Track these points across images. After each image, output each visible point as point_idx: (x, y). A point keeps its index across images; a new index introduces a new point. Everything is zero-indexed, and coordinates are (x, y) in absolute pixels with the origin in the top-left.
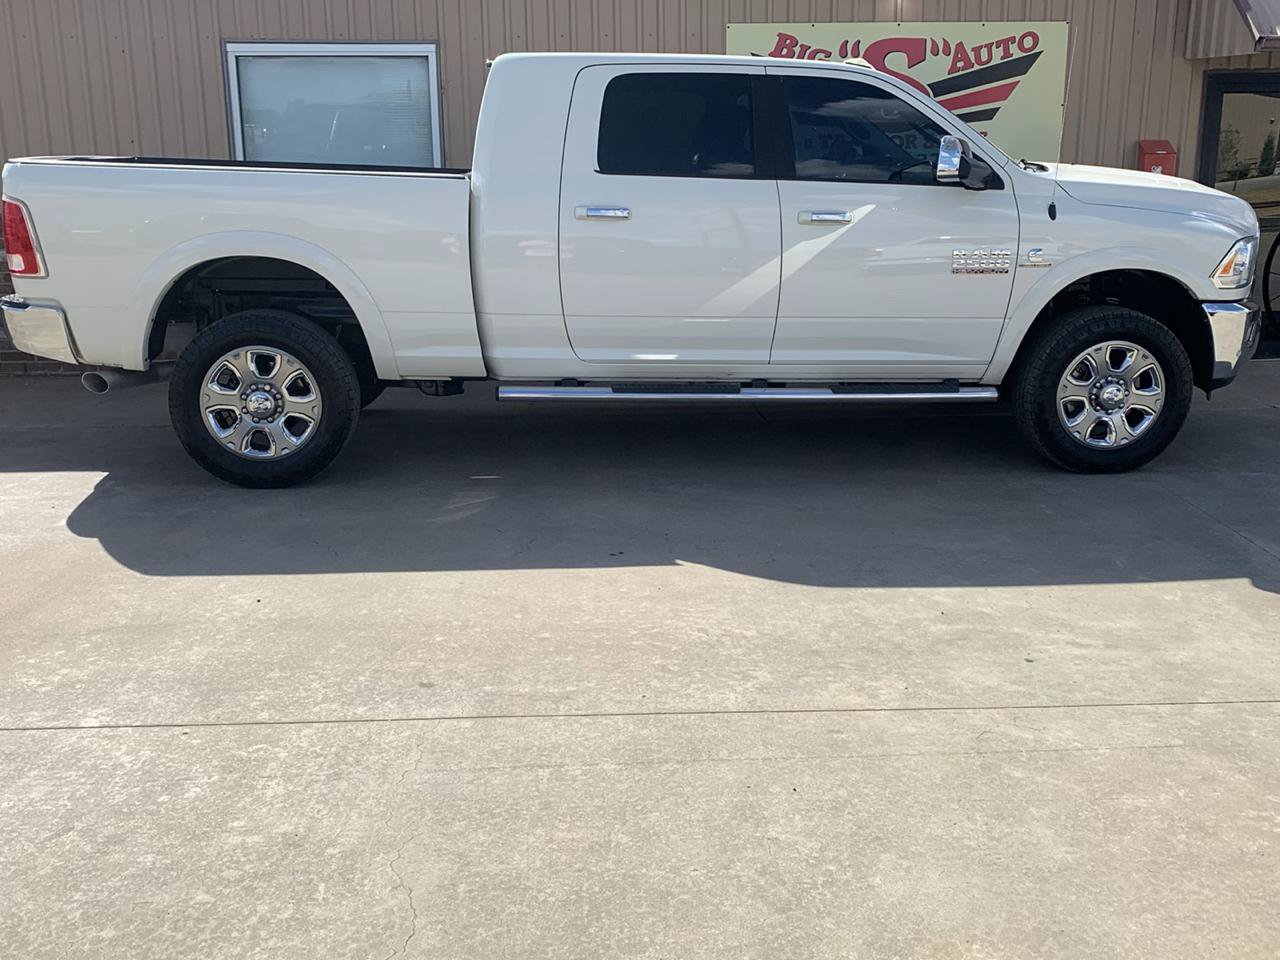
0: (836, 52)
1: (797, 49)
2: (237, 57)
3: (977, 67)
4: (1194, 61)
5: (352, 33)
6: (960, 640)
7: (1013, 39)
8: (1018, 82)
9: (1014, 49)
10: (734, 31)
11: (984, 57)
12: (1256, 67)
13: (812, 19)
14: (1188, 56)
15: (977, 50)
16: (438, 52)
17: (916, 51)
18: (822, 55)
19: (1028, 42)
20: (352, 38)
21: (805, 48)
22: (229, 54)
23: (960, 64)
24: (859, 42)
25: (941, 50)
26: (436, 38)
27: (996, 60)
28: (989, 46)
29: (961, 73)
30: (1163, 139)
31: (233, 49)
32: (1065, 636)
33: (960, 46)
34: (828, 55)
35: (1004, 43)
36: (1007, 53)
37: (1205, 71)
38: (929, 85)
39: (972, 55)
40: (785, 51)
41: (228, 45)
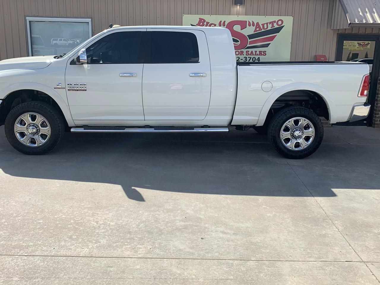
0: (217, 24)
1: (205, 23)
2: (30, 22)
3: (263, 30)
4: (334, 30)
5: (65, 15)
6: (184, 229)
7: (275, 22)
8: (276, 35)
9: (275, 25)
10: (186, 17)
11: (265, 27)
12: (354, 32)
13: (211, 14)
14: (332, 29)
15: (263, 25)
16: (92, 21)
17: (243, 25)
18: (213, 25)
19: (280, 23)
20: (72, 16)
21: (208, 23)
22: (27, 20)
23: (258, 29)
24: (225, 21)
25: (251, 24)
26: (91, 17)
27: (269, 28)
28: (267, 24)
29: (258, 32)
30: (324, 55)
31: (28, 19)
32: (222, 229)
33: (258, 23)
34: (215, 25)
35: (272, 23)
36: (273, 26)
37: (338, 34)
38: (247, 36)
39: (261, 26)
40: (201, 24)
41: (27, 18)
